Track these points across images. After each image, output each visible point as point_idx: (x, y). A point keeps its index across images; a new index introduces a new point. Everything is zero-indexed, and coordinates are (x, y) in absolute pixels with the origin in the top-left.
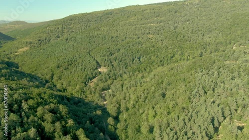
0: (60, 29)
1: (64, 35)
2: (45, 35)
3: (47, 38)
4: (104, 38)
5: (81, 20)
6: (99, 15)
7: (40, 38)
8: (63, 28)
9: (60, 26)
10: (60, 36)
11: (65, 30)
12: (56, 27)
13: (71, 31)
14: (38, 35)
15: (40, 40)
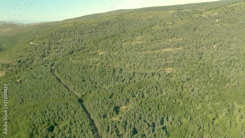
0: (47, 45)
1: (51, 53)
2: (28, 53)
3: (30, 58)
4: (103, 71)
5: (72, 33)
6: (93, 25)
7: (20, 59)
8: (50, 44)
9: (47, 41)
10: (46, 55)
11: (53, 46)
12: (42, 42)
13: (60, 47)
14: (19, 54)
15: (19, 62)
